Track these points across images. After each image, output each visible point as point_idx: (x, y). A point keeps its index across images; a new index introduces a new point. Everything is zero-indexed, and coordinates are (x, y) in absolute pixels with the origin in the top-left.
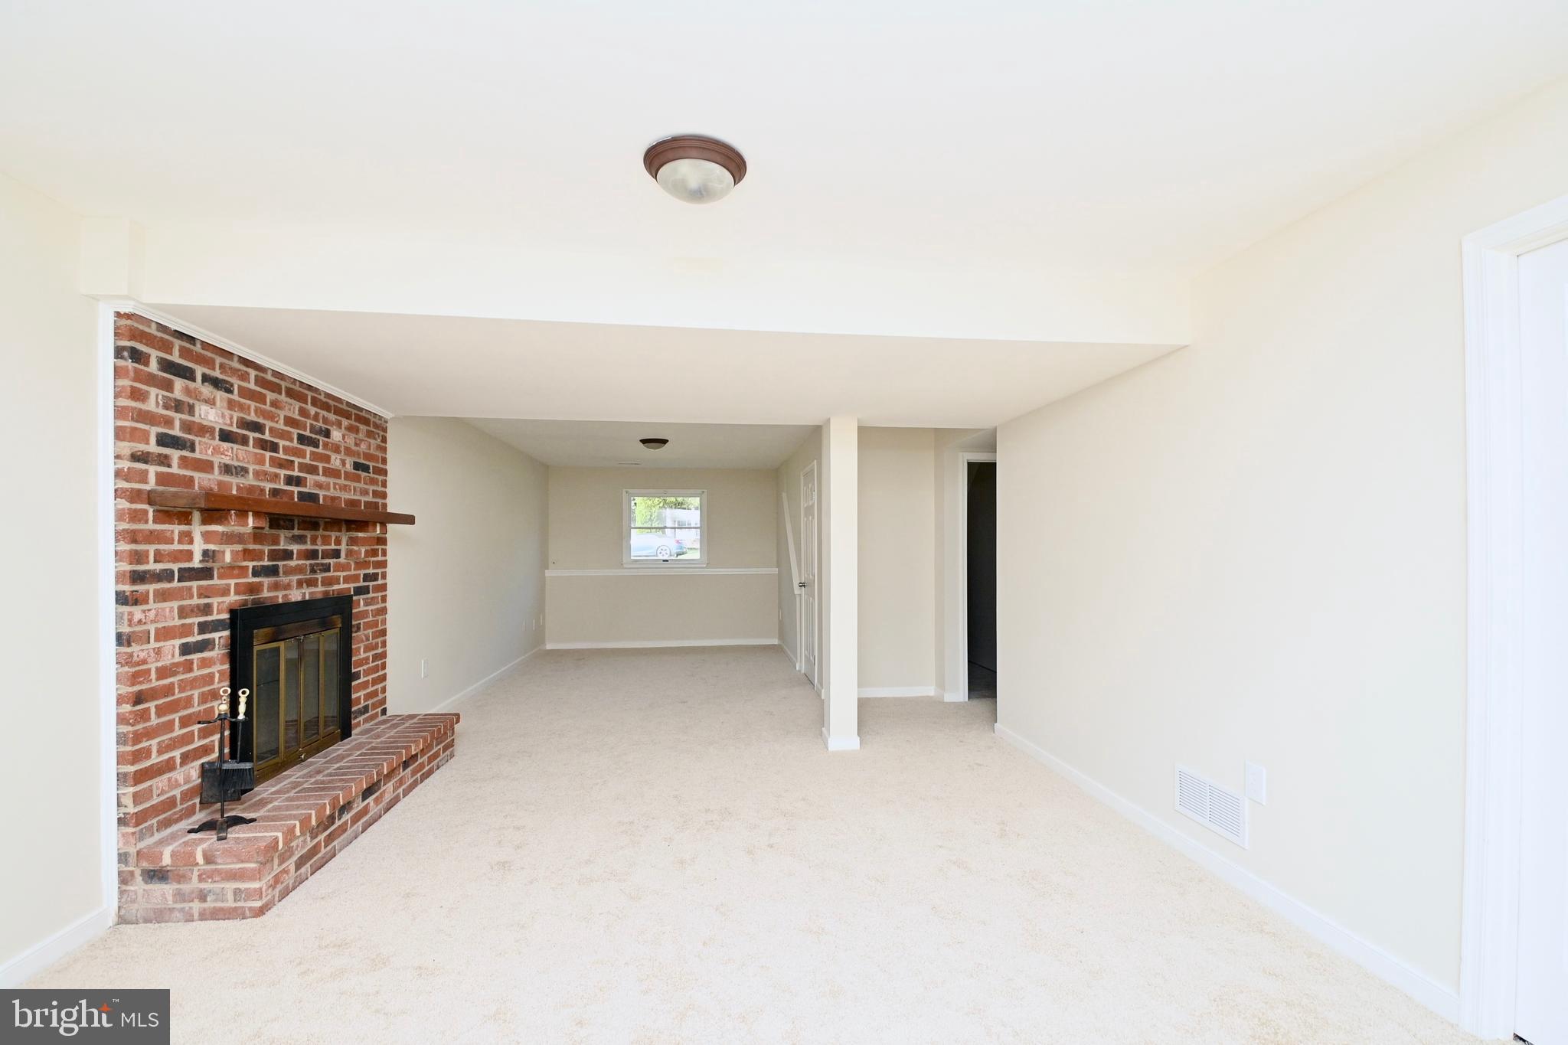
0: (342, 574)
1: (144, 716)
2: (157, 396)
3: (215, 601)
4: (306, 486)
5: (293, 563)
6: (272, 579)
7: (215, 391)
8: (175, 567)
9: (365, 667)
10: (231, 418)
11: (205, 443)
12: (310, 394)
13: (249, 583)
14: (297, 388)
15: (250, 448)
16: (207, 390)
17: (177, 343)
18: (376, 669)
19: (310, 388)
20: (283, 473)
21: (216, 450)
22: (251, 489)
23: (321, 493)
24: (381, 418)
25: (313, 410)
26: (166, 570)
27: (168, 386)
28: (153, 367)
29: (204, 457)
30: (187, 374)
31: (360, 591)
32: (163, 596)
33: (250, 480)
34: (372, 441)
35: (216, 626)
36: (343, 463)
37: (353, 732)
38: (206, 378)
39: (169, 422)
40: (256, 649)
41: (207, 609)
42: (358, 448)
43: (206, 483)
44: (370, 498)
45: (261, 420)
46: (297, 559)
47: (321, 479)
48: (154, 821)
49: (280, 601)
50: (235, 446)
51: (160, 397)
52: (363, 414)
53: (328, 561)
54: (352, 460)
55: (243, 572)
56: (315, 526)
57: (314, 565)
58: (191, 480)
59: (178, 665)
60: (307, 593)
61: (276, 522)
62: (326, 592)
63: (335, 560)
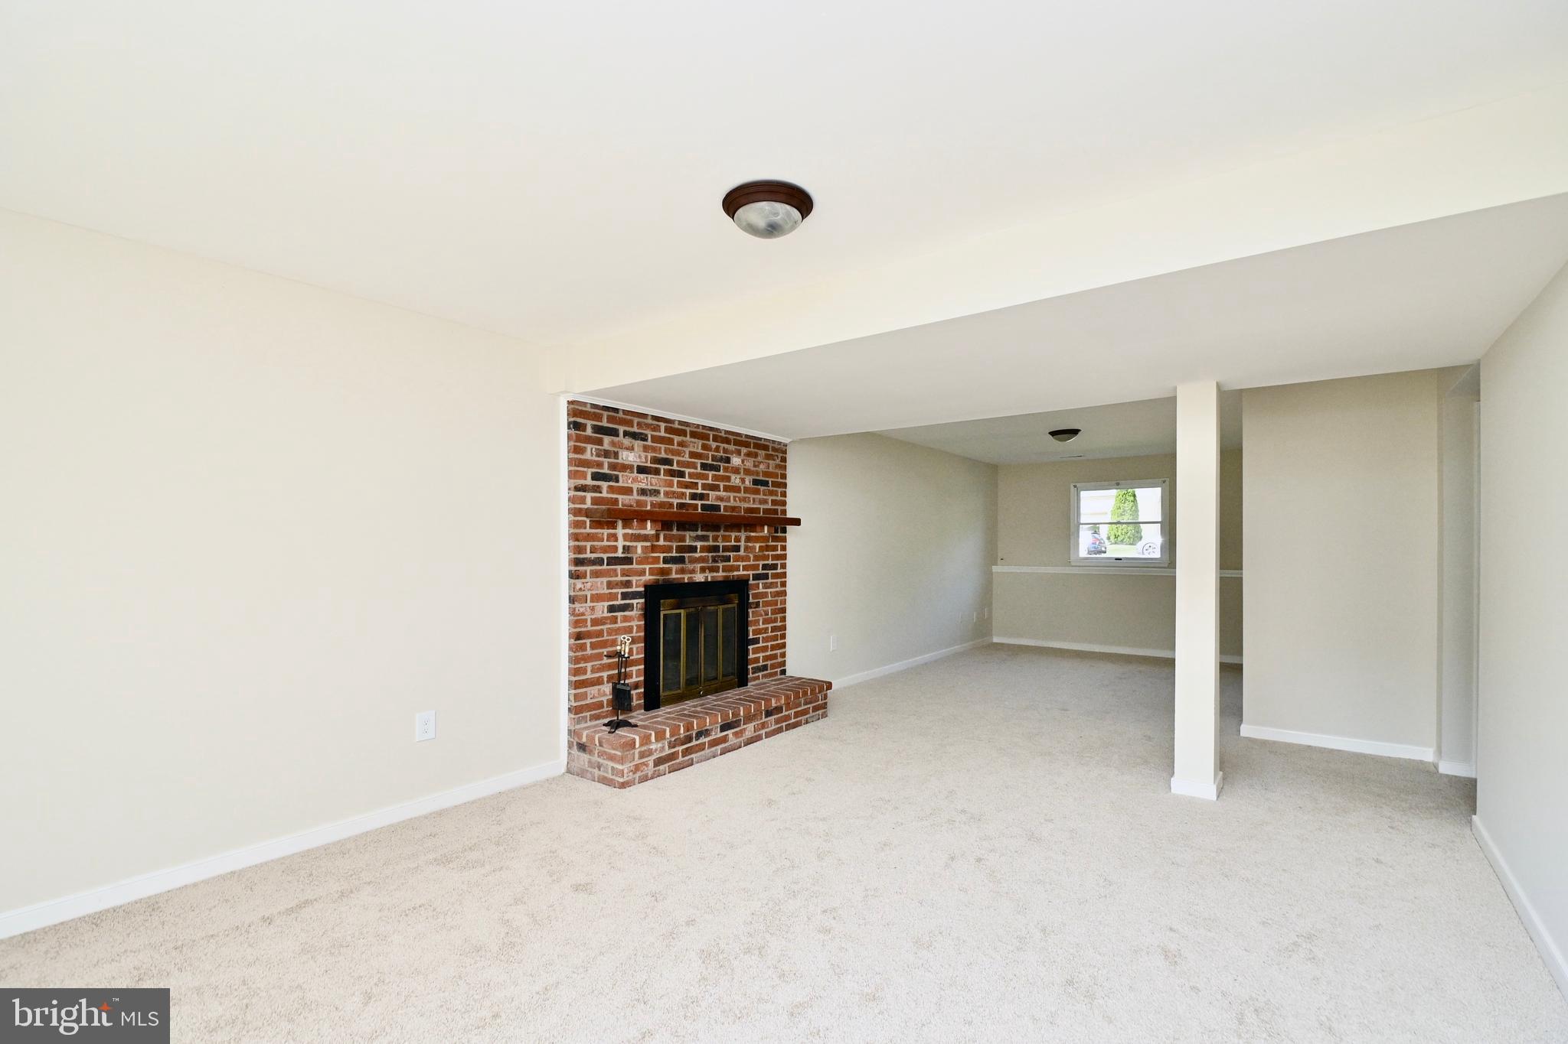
0: (741, 564)
1: (583, 647)
2: (592, 449)
3: (634, 579)
4: (709, 500)
5: (697, 555)
6: (679, 566)
7: (633, 441)
8: (605, 556)
9: (765, 635)
10: (646, 457)
11: (626, 476)
12: (711, 434)
13: (661, 568)
14: (700, 430)
15: (662, 476)
16: (627, 441)
17: (605, 414)
18: (775, 638)
19: (711, 429)
20: (688, 491)
21: (635, 480)
22: (662, 504)
23: (722, 504)
24: (780, 443)
25: (714, 445)
26: (599, 558)
27: (600, 442)
28: (589, 432)
29: (626, 485)
30: (614, 433)
31: (757, 577)
32: (596, 574)
33: (662, 498)
34: (771, 462)
35: (635, 595)
36: (743, 480)
37: (749, 684)
38: (626, 434)
39: (600, 465)
40: (662, 614)
41: (628, 584)
42: (757, 469)
43: (627, 502)
44: (769, 506)
45: (670, 457)
46: (700, 552)
47: (722, 494)
48: (588, 714)
49: (686, 581)
50: (650, 476)
51: (594, 450)
52: (762, 442)
53: (728, 554)
54: (751, 478)
55: (656, 560)
56: (716, 528)
57: (715, 556)
58: (616, 500)
59: (606, 618)
60: (710, 576)
61: (682, 526)
62: (727, 576)
63: (735, 553)
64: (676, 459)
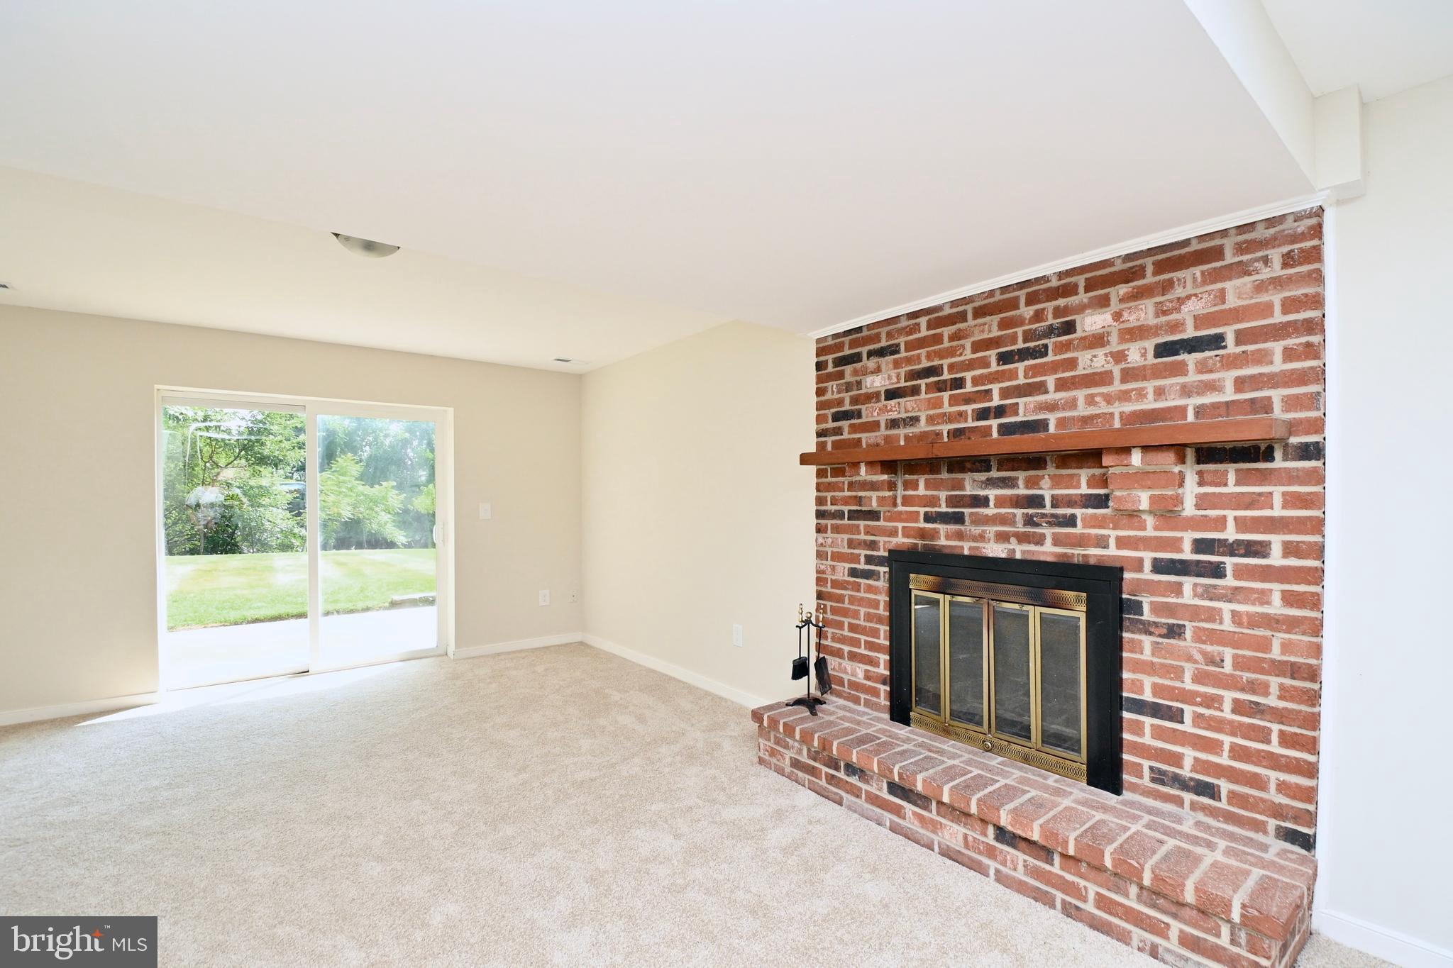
0: (1110, 533)
1: (824, 609)
2: (832, 387)
3: (881, 540)
4: (1017, 414)
5: (991, 511)
6: (953, 528)
7: (881, 360)
8: (846, 509)
9: (1203, 710)
10: (898, 376)
11: (872, 407)
12: (1021, 294)
13: (920, 529)
15: (923, 395)
16: (871, 364)
17: (847, 340)
20: (969, 408)
21: (881, 410)
22: (924, 435)
23: (1051, 417)
25: (1029, 312)
26: (839, 511)
27: (842, 375)
28: (829, 368)
29: (870, 419)
30: (856, 358)
32: (837, 529)
33: (923, 426)
38: (869, 355)
39: (842, 402)
41: (873, 545)
42: (1169, 317)
43: (872, 441)
44: (1227, 396)
45: (936, 363)
46: (996, 506)
47: (1052, 396)
49: (966, 552)
50: (903, 400)
51: (835, 386)
53: (1069, 511)
54: (1150, 345)
55: (913, 517)
56: (1034, 461)
57: (1032, 516)
58: (859, 440)
59: (847, 582)
60: (1020, 551)
61: (959, 464)
62: (1065, 555)
63: (1090, 511)
64: (946, 363)
